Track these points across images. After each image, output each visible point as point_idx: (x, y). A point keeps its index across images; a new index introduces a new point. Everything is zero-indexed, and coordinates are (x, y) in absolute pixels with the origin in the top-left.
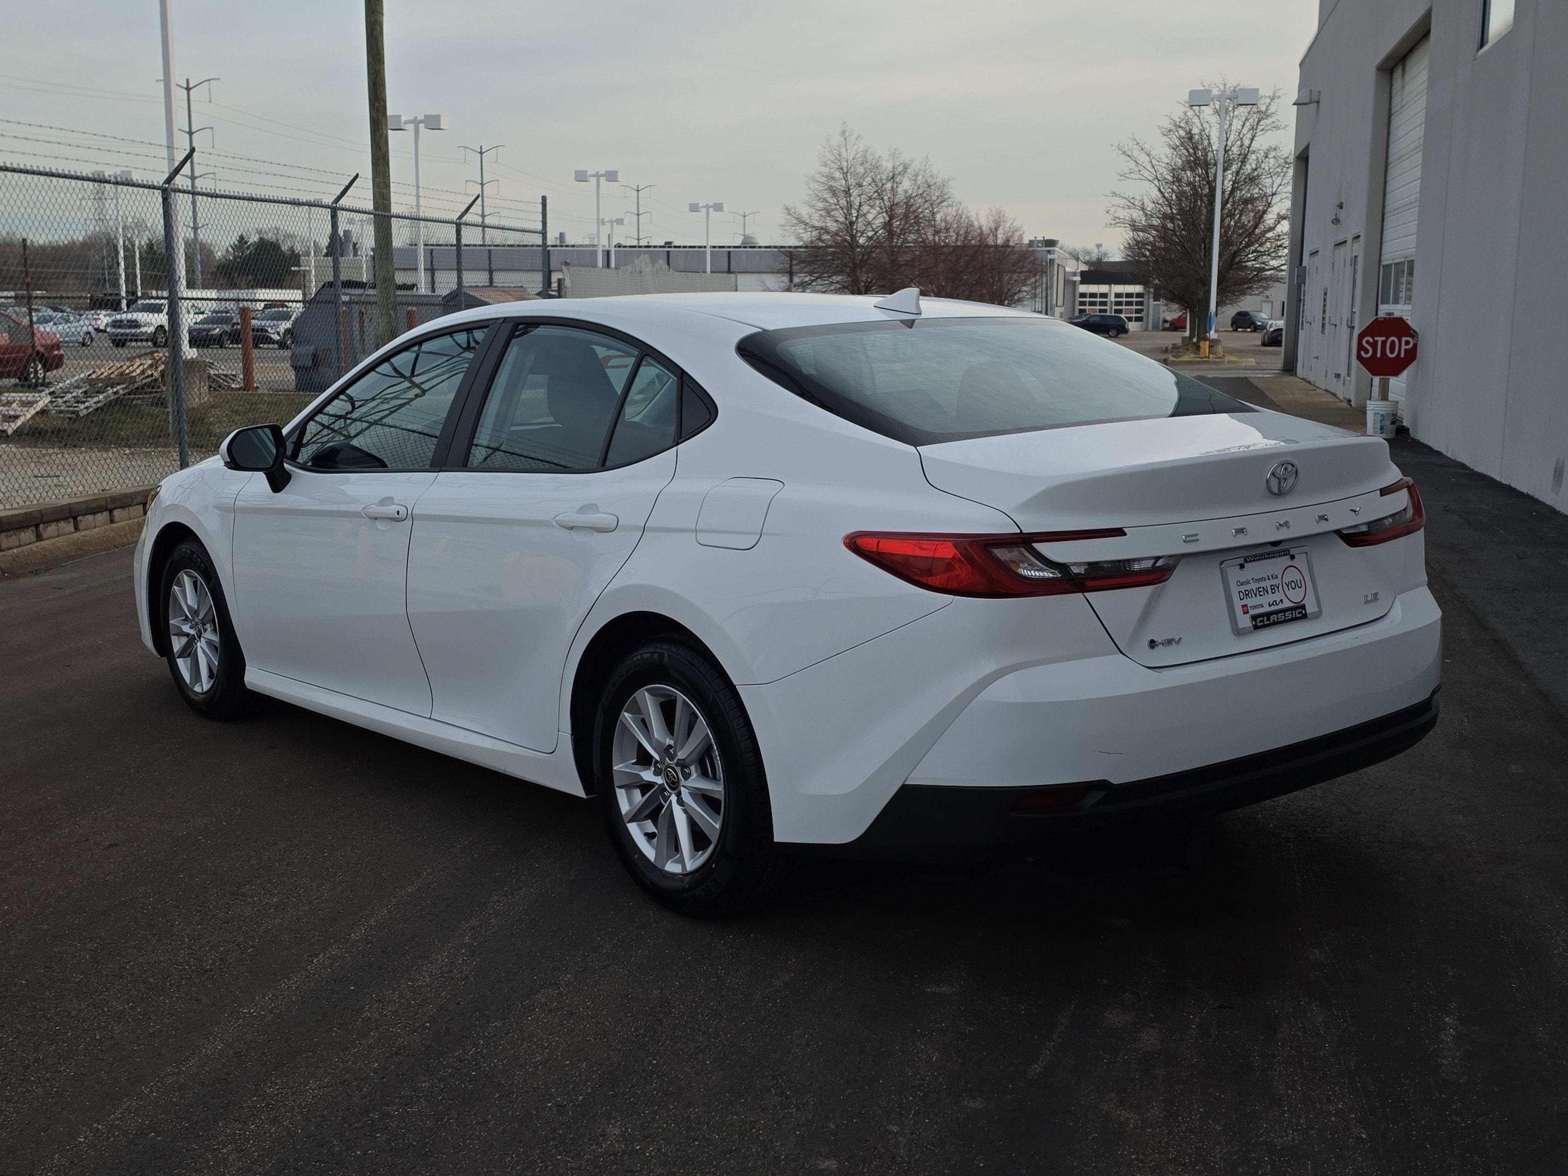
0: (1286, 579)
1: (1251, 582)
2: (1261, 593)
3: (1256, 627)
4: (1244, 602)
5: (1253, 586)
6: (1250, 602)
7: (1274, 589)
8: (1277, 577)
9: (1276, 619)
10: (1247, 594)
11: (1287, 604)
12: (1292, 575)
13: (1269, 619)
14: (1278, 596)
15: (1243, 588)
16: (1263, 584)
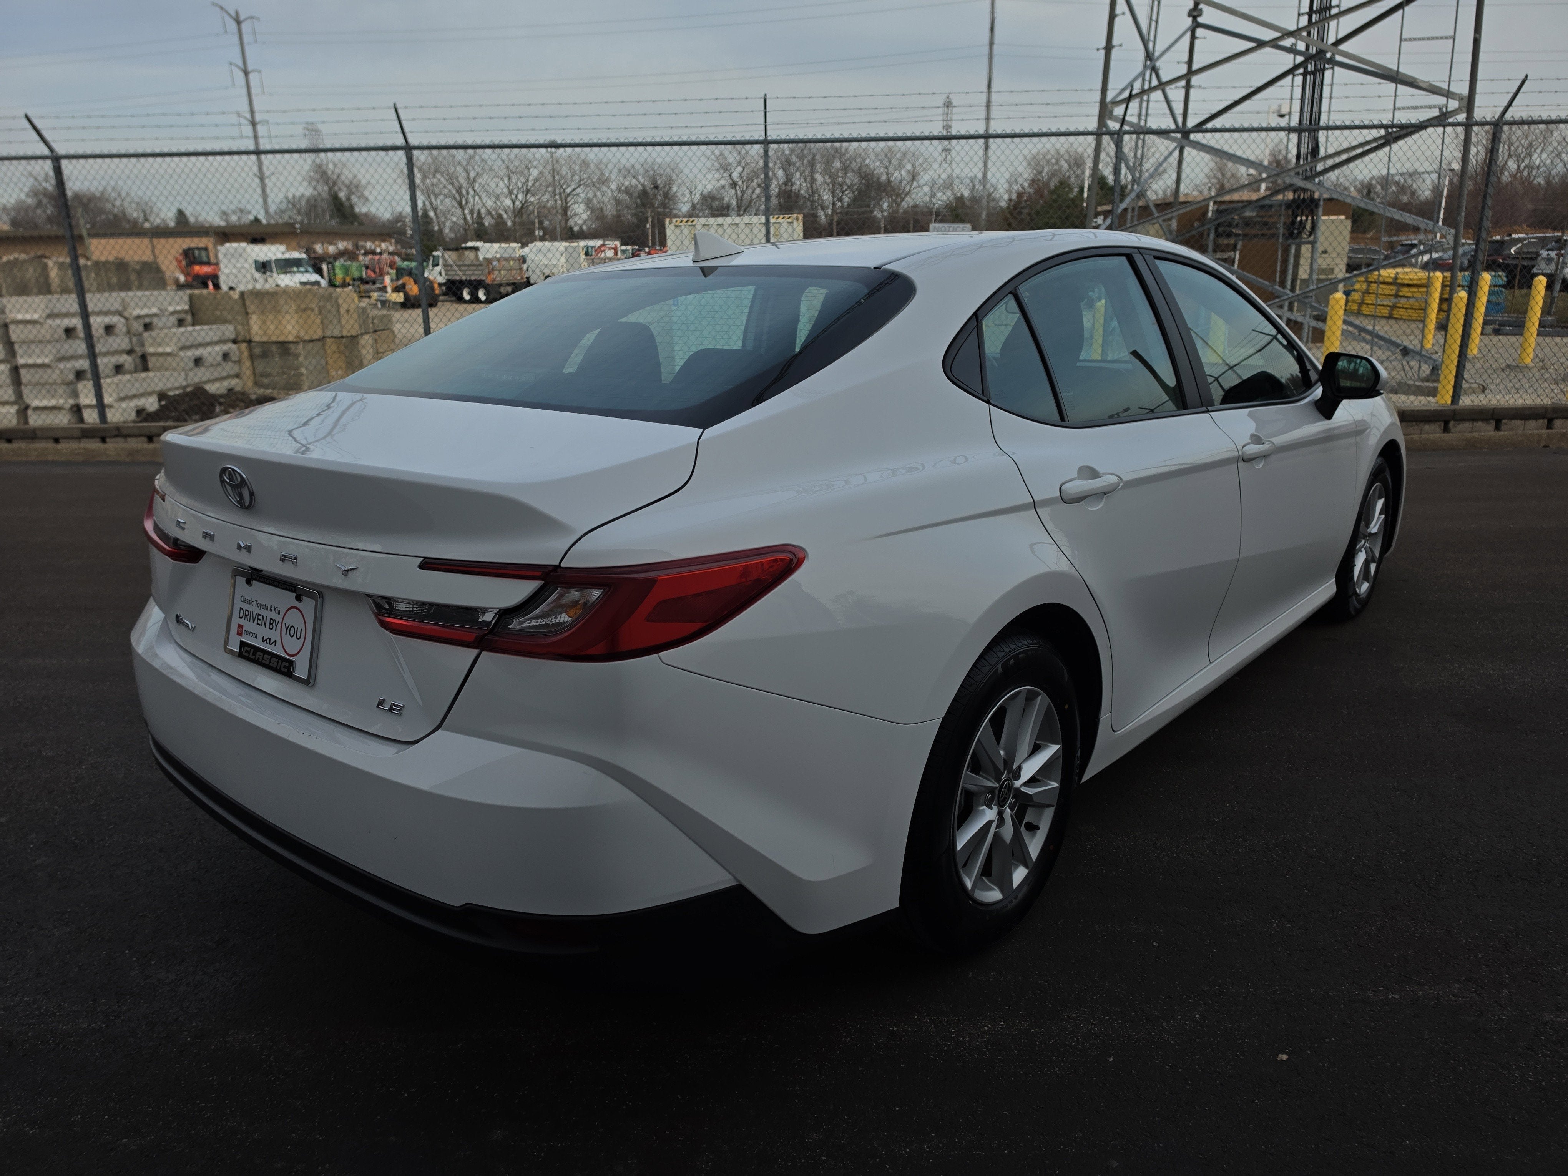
0: (288, 621)
1: (254, 603)
2: (260, 622)
3: (241, 655)
4: (242, 622)
5: (255, 610)
6: (248, 626)
7: (273, 624)
8: (279, 613)
9: (261, 657)
10: (246, 615)
11: (277, 650)
12: (293, 619)
13: (254, 654)
14: (274, 635)
15: (245, 606)
16: (263, 612)
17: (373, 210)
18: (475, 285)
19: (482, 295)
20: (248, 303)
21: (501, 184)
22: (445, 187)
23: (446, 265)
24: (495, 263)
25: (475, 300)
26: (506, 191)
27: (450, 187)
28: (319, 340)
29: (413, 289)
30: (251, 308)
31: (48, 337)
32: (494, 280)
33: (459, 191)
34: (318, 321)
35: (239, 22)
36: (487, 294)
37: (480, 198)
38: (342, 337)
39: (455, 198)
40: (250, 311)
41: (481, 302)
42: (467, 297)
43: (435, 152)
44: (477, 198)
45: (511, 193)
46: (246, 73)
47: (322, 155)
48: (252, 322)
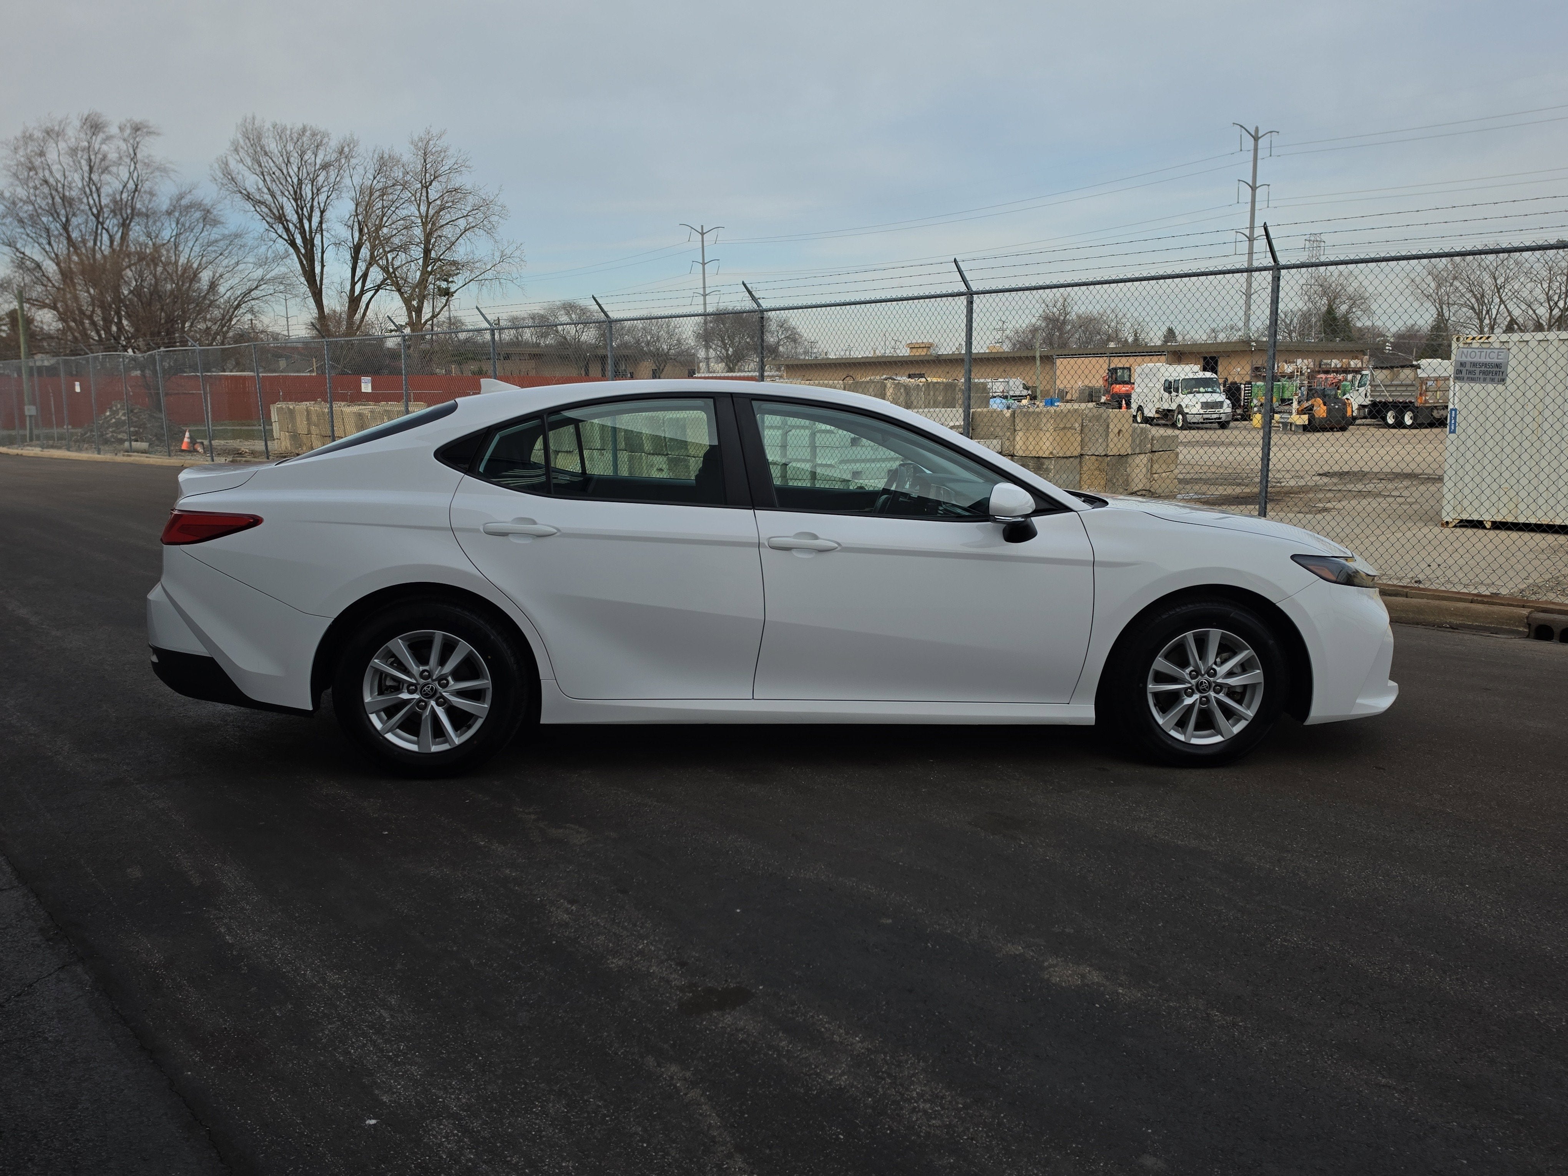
17: (1379, 323)
18: (1401, 408)
19: (1408, 421)
20: (1017, 420)
21: (1538, 291)
22: (1463, 295)
23: (1374, 387)
24: (1430, 383)
25: (1399, 424)
26: (1542, 297)
27: (1468, 295)
28: (1076, 457)
29: (1321, 411)
30: (1019, 425)
31: (837, 444)
32: (1426, 401)
33: (1481, 299)
34: (1079, 439)
35: (1256, 139)
36: (1414, 418)
37: (1506, 306)
38: (1106, 455)
39: (1473, 308)
40: (1018, 428)
41: (1405, 427)
42: (1390, 421)
43: (1457, 259)
44: (1502, 306)
45: (1549, 299)
46: (1254, 188)
47: (1322, 269)
48: (1018, 438)
